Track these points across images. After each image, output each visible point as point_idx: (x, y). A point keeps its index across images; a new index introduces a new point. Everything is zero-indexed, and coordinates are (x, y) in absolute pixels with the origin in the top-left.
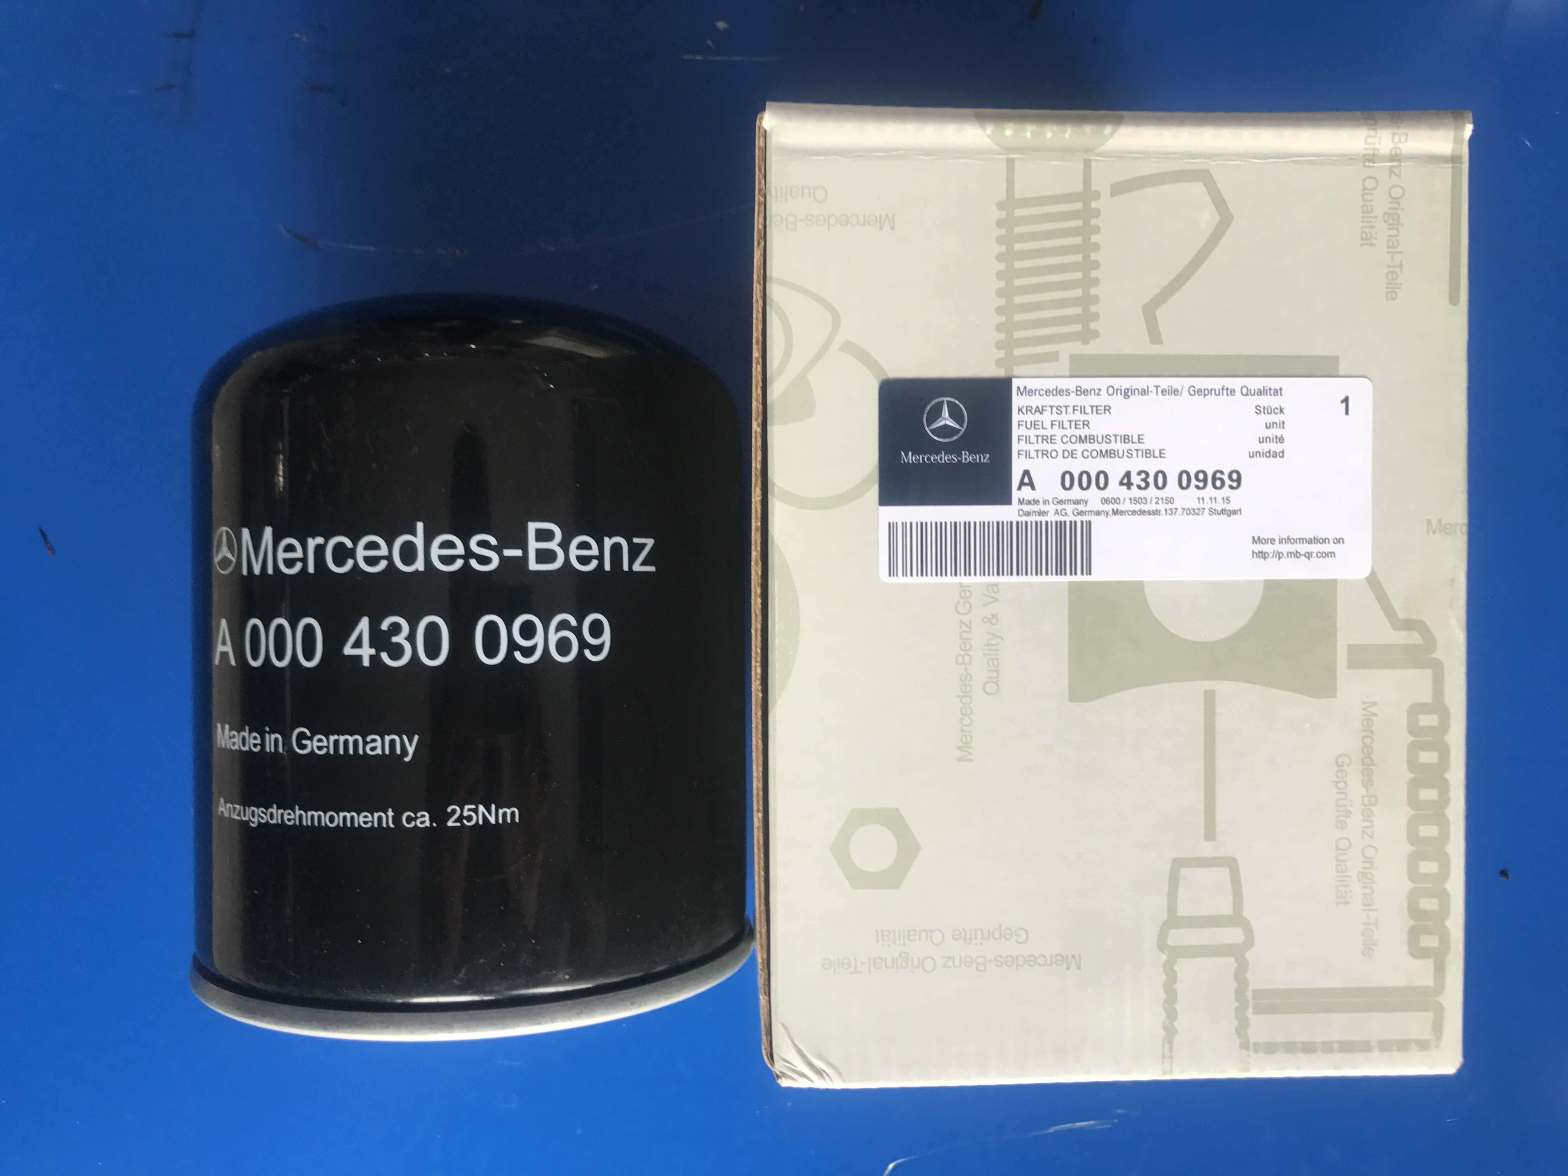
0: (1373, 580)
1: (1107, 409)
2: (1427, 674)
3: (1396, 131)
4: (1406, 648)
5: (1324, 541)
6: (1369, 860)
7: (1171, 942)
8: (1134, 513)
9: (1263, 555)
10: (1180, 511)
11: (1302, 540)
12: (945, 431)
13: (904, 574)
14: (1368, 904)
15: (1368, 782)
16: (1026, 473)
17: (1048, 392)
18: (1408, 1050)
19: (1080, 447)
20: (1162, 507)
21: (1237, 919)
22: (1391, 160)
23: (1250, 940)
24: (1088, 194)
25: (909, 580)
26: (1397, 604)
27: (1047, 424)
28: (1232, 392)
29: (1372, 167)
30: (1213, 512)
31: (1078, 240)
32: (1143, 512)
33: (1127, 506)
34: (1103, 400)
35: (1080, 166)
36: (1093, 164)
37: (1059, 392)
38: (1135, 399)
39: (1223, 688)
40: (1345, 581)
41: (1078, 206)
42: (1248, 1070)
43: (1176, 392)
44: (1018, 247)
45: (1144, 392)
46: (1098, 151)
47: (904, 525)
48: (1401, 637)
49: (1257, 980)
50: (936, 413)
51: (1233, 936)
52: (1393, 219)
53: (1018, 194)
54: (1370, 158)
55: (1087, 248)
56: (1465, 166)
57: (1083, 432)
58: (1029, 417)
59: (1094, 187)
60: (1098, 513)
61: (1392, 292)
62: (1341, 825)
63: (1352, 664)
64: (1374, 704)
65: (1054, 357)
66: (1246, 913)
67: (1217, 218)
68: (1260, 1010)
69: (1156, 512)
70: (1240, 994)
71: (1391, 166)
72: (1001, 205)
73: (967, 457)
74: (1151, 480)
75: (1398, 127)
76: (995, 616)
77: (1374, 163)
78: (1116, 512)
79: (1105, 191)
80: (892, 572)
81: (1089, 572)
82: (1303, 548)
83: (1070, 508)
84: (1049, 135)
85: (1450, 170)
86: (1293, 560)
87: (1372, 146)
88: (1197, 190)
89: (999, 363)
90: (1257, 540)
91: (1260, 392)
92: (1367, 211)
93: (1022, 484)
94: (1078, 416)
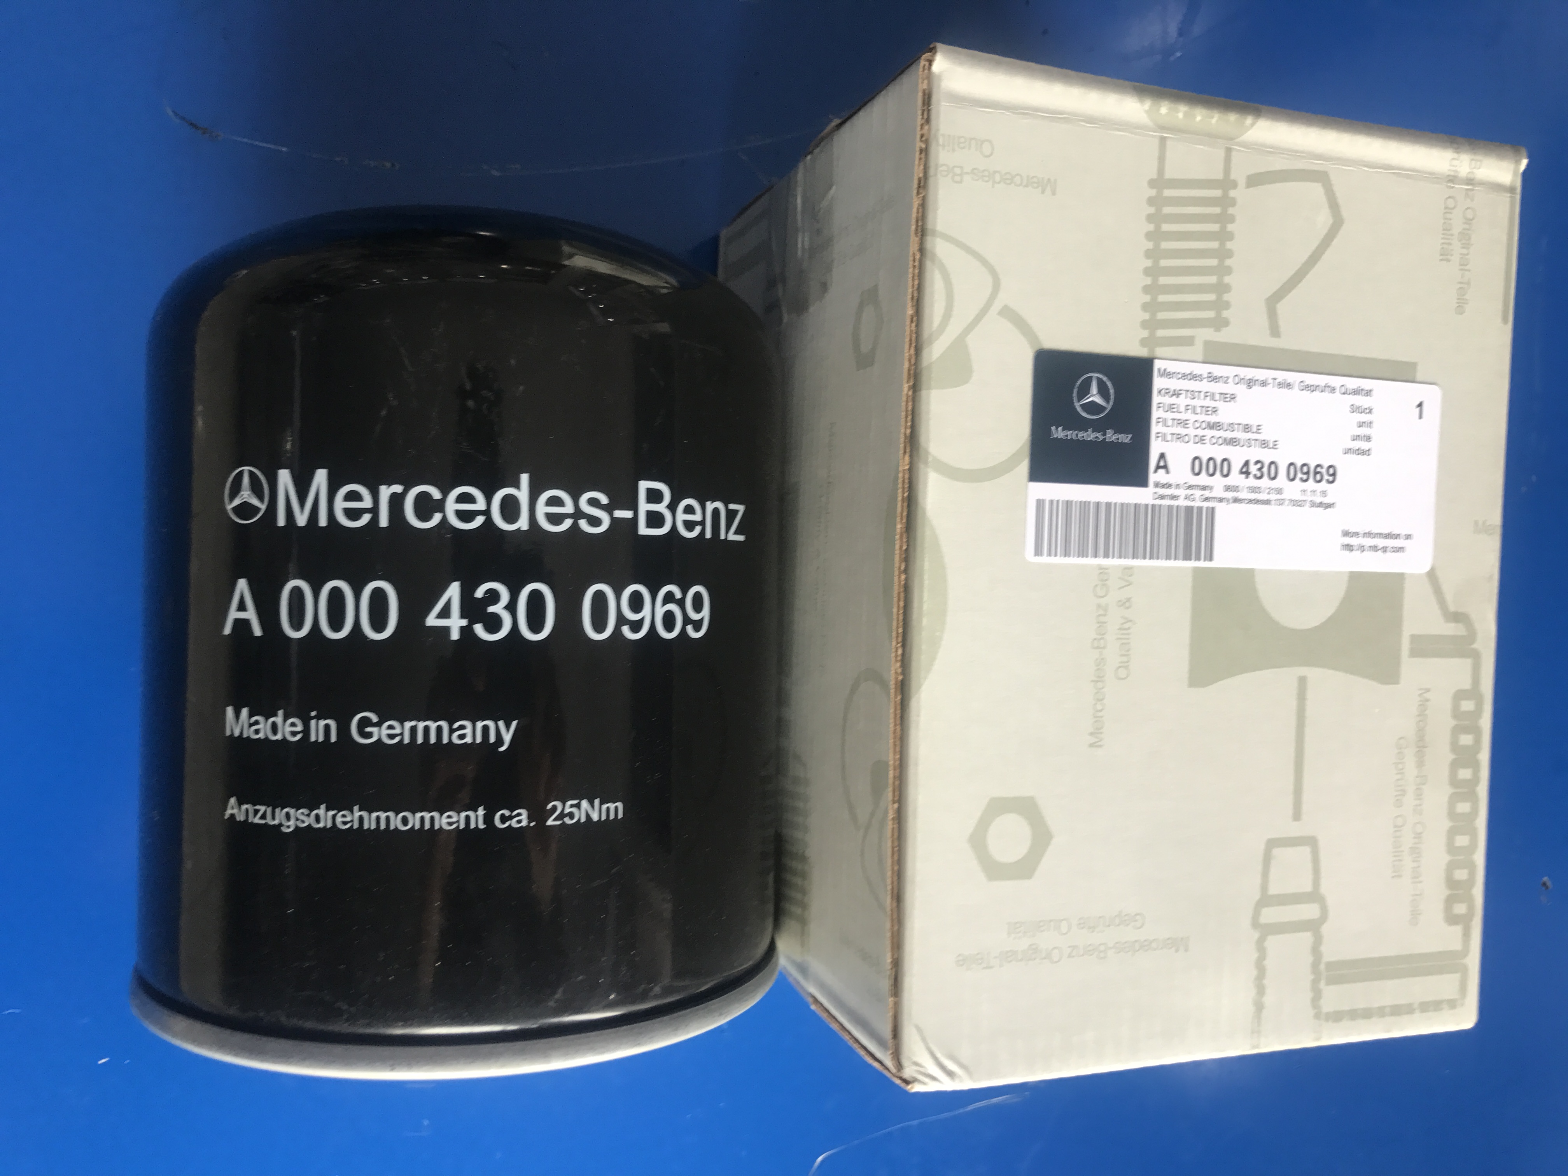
0: (1432, 575)
1: (1233, 397)
2: (1468, 662)
3: (1473, 157)
4: (1453, 639)
5: (1397, 536)
6: (1418, 836)
7: (1263, 920)
8: (1250, 501)
9: (1348, 547)
10: (1287, 502)
11: (1380, 535)
12: (1092, 408)
13: (1049, 554)
14: (1416, 876)
15: (1420, 764)
16: (1162, 456)
17: (1184, 376)
18: (1441, 1009)
19: (1209, 433)
20: (1273, 497)
21: (1315, 896)
22: (1468, 184)
23: (1324, 916)
24: (1227, 183)
25: (1053, 560)
26: (1449, 598)
27: (1182, 409)
28: (1333, 390)
29: (1453, 187)
30: (1313, 505)
31: (1215, 227)
32: (1257, 502)
33: (1244, 495)
34: (1229, 388)
35: (1222, 153)
36: (1234, 153)
37: (1194, 377)
38: (1256, 389)
39: (1313, 674)
40: (1412, 575)
41: (1217, 193)
42: (1318, 1039)
43: (1289, 386)
44: (1165, 227)
45: (1264, 384)
46: (1236, 140)
47: (1051, 502)
48: (1451, 629)
49: (1331, 953)
50: (1084, 391)
51: (1310, 911)
52: (1466, 238)
53: (1168, 175)
54: (1452, 179)
55: (1224, 236)
56: (1518, 197)
57: (1213, 419)
58: (1168, 400)
59: (1233, 176)
60: (1221, 500)
61: (1460, 309)
62: (1399, 804)
63: (1414, 653)
64: (1428, 690)
65: (1189, 341)
66: (1324, 889)
67: (1331, 221)
68: (1331, 981)
69: (1267, 502)
70: (1315, 966)
71: (1467, 190)
72: (1152, 183)
73: (1111, 436)
74: (1265, 470)
75: (1475, 153)
76: (1129, 600)
77: (1454, 184)
78: (1236, 500)
79: (1242, 182)
80: (1038, 552)
81: (1211, 559)
82: (1381, 542)
83: (1198, 493)
84: (1199, 118)
85: (1508, 200)
86: (1372, 553)
87: (1454, 168)
88: (1316, 190)
89: (1144, 342)
90: (1346, 534)
91: (1356, 392)
92: (1447, 229)
93: (1158, 467)
94: (1208, 402)
